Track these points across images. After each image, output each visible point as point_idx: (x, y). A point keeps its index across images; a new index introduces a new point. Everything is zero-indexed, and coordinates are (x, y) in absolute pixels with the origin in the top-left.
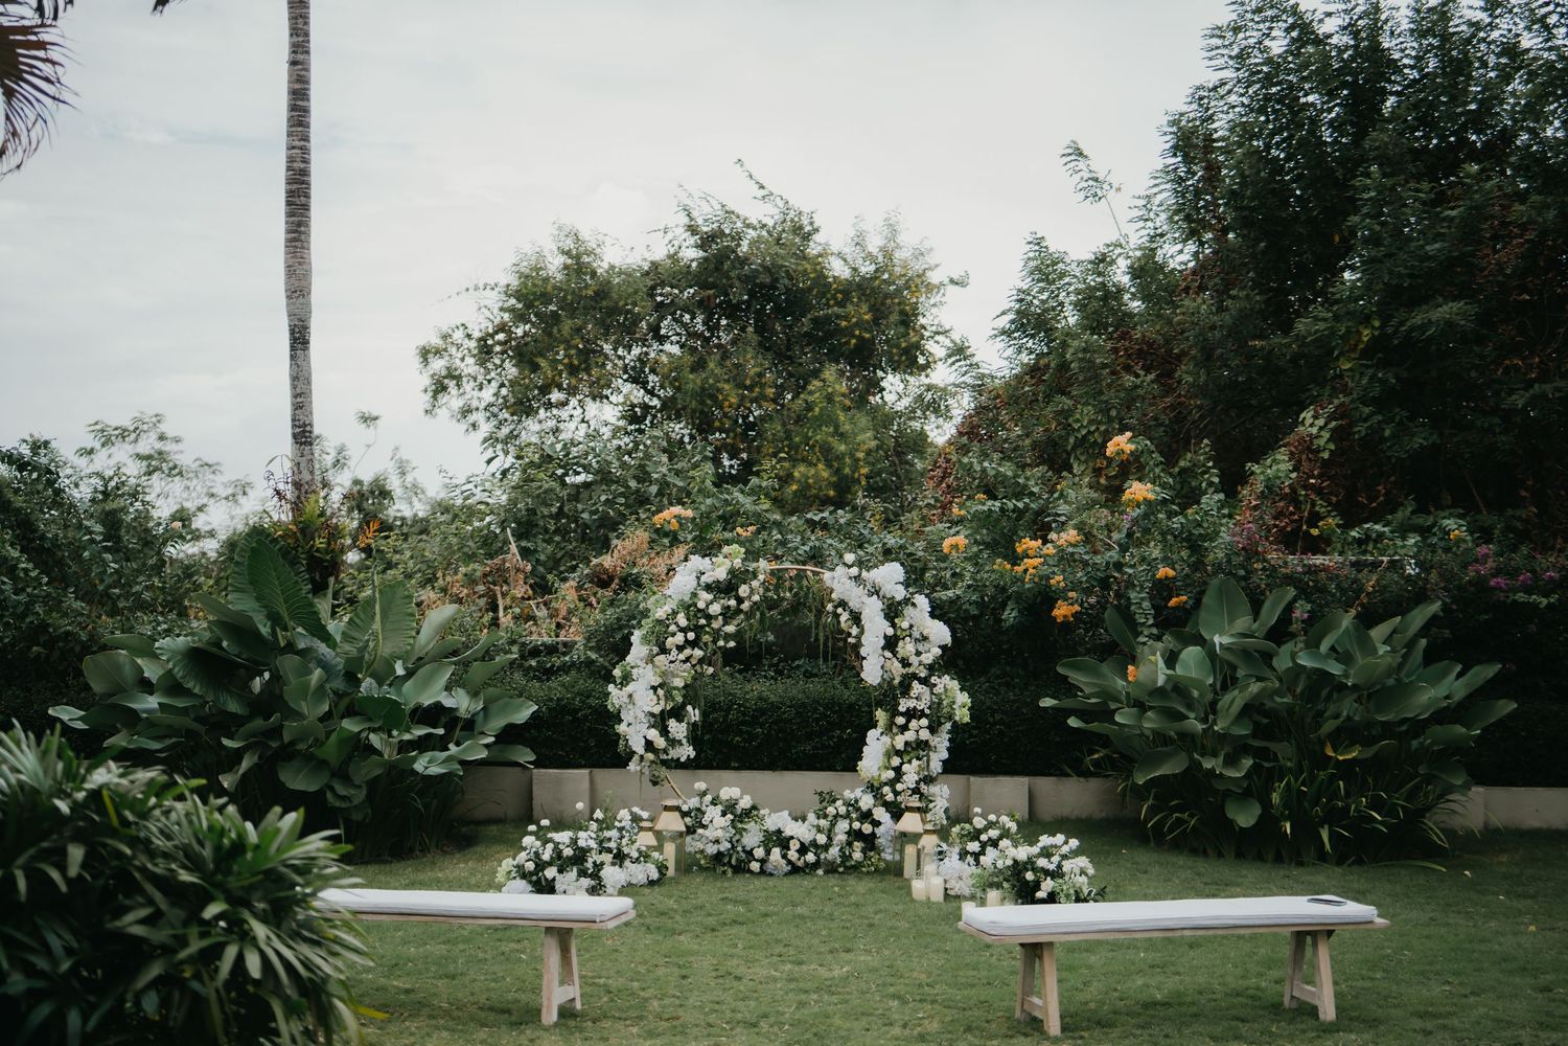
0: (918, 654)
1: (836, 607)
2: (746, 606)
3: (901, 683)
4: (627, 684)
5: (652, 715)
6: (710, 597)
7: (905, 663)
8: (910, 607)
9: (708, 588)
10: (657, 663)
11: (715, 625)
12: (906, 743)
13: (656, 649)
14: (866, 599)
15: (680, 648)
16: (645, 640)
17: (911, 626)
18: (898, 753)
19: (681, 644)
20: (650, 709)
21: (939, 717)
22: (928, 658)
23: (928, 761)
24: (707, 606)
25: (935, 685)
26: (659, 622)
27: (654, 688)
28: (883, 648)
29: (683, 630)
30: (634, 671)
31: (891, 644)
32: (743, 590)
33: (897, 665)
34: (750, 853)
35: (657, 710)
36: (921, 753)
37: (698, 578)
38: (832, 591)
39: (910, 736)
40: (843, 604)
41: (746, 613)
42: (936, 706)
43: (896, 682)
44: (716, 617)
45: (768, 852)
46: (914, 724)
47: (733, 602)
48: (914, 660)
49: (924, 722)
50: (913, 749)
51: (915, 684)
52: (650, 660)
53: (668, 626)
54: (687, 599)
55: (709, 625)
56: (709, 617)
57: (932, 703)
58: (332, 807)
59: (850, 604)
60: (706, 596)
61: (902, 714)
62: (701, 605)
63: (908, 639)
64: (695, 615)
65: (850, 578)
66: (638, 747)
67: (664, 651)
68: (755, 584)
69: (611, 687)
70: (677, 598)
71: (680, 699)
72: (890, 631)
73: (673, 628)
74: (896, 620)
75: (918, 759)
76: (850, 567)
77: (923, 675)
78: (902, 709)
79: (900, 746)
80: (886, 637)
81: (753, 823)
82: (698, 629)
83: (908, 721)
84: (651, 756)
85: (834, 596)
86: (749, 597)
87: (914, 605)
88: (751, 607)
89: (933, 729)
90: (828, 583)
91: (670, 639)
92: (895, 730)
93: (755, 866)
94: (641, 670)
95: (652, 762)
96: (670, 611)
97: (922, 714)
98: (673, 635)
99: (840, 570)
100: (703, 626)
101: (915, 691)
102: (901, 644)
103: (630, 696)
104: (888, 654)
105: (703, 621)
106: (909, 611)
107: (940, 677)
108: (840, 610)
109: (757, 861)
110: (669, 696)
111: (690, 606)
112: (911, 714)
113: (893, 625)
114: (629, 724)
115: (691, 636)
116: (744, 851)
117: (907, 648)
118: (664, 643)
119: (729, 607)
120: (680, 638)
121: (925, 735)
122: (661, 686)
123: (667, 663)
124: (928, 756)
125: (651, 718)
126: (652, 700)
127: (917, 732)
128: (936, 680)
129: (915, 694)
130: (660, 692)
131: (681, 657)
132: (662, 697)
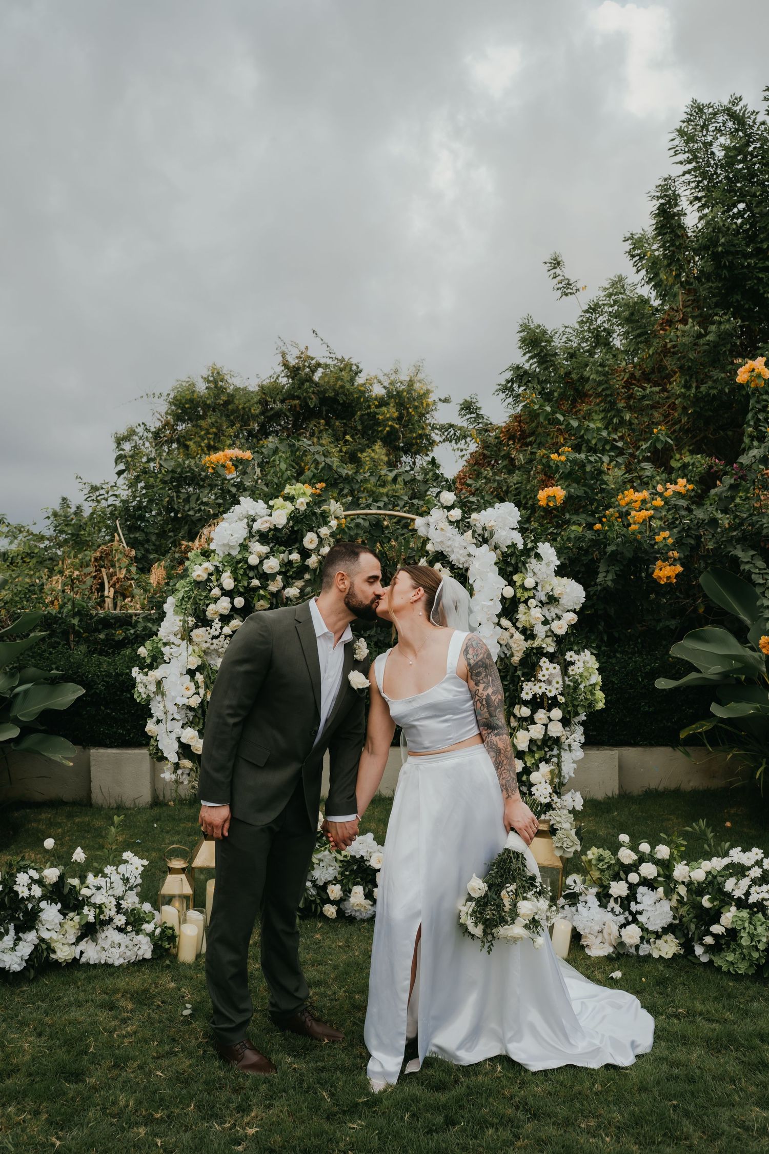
0: (546, 622)
1: (431, 563)
2: (313, 561)
3: (523, 661)
4: (157, 668)
5: (190, 708)
6: (265, 549)
7: (528, 633)
8: (533, 561)
9: (263, 538)
10: (194, 639)
11: (273, 587)
12: (531, 741)
13: (191, 621)
14: (472, 549)
15: (225, 619)
16: (180, 607)
17: (537, 584)
18: (520, 755)
19: (226, 612)
20: (185, 701)
21: (575, 706)
22: (560, 628)
23: (559, 765)
24: (261, 562)
25: (573, 663)
26: (198, 584)
27: (191, 673)
28: (499, 616)
29: (230, 594)
30: (166, 650)
31: (509, 608)
32: (310, 541)
33: (518, 636)
34: (322, 889)
35: (195, 702)
36: (549, 753)
37: (250, 527)
38: (426, 540)
39: (536, 732)
40: (441, 557)
41: (315, 570)
42: (572, 690)
43: (516, 659)
44: (272, 577)
45: (347, 892)
46: (541, 715)
47: (295, 556)
48: (540, 630)
49: (557, 713)
50: (540, 748)
51: (544, 662)
52: (186, 635)
53: (210, 591)
54: (235, 553)
55: (264, 587)
56: (266, 578)
57: (565, 686)
59: (453, 558)
60: (258, 548)
61: (526, 703)
62: (253, 560)
63: (532, 602)
64: (245, 574)
65: (451, 523)
66: (170, 750)
67: (204, 622)
68: (324, 531)
69: (135, 672)
70: (221, 552)
72: (509, 592)
73: (216, 592)
74: (515, 578)
75: (547, 761)
76: (449, 508)
77: (551, 650)
78: (526, 696)
79: (523, 745)
80: (503, 599)
81: (327, 852)
82: (249, 593)
83: (534, 712)
84: (187, 763)
85: (429, 547)
86: (317, 550)
87: (538, 556)
88: (320, 562)
89: (565, 722)
90: (422, 532)
91: (212, 606)
92: (514, 723)
93: (330, 911)
94: (175, 649)
95: (191, 769)
96: (212, 569)
97: (553, 703)
98: (216, 600)
99: (437, 514)
100: (256, 589)
101: (545, 672)
102: (522, 608)
103: (159, 683)
104: (505, 622)
105: (256, 582)
106: (533, 563)
107: (578, 653)
108: (438, 566)
109: (333, 903)
111: (238, 562)
112: (537, 703)
113: (511, 583)
114: (158, 722)
115: (239, 602)
116: (315, 885)
117: (531, 615)
118: (204, 611)
119: (290, 563)
120: (224, 605)
121: (556, 730)
122: (200, 669)
123: (208, 637)
124: (559, 756)
125: (189, 712)
126: (187, 689)
127: (546, 725)
128: (571, 657)
129: (544, 676)
130: (199, 677)
131: (227, 630)
132: (201, 684)
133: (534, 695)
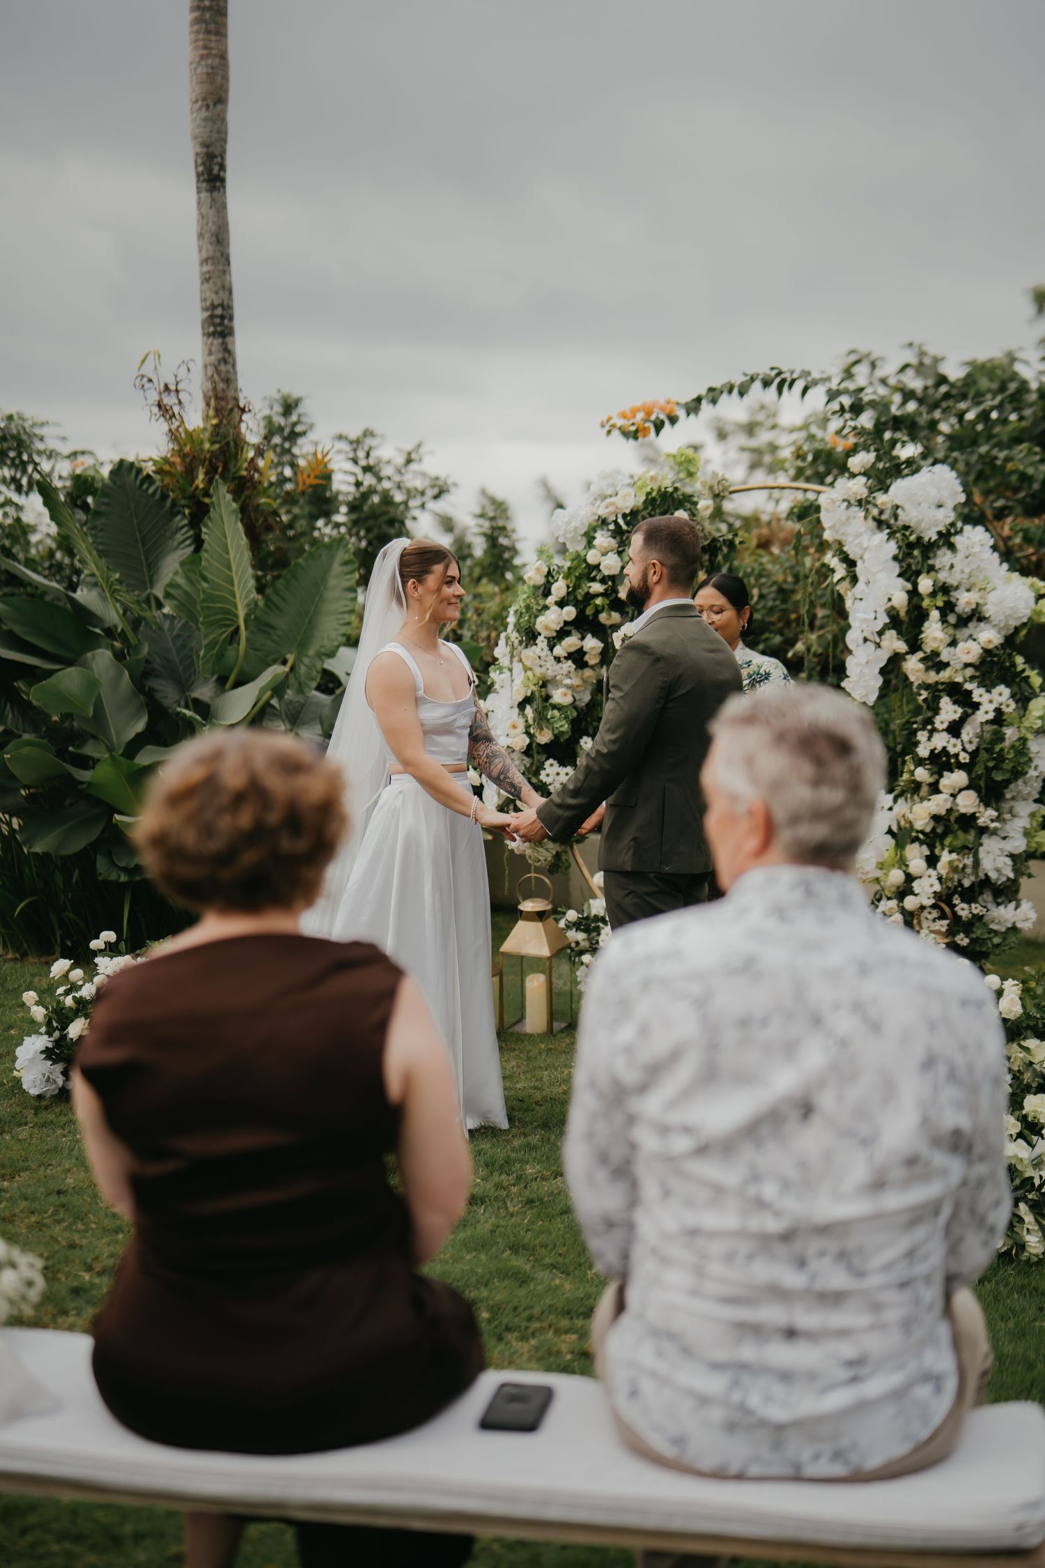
0: (954, 643)
1: (834, 556)
3: (928, 701)
7: (934, 662)
8: (949, 553)
10: (525, 662)
12: (934, 817)
14: (870, 538)
15: (557, 637)
17: (945, 589)
19: (557, 627)
20: (510, 742)
21: (989, 770)
22: (969, 651)
24: (601, 558)
25: (981, 705)
26: (535, 588)
27: (519, 706)
28: (883, 633)
29: (562, 603)
31: (901, 623)
33: (917, 665)
35: (525, 742)
39: (938, 804)
40: (839, 547)
42: (984, 744)
46: (946, 780)
48: (949, 656)
49: (961, 778)
50: (946, 829)
51: (946, 703)
53: (546, 597)
54: (577, 545)
57: (982, 741)
58: (106, 883)
59: (849, 550)
60: (602, 541)
61: (924, 762)
62: (594, 557)
63: (935, 614)
64: (585, 575)
65: (854, 499)
67: (534, 639)
71: (564, 726)
72: (906, 600)
73: (551, 599)
76: (854, 477)
77: (961, 684)
78: (923, 751)
79: (922, 823)
80: (890, 610)
82: (585, 601)
83: (937, 775)
85: (830, 535)
87: (952, 547)
89: (984, 793)
91: (541, 619)
94: (506, 675)
96: (546, 569)
97: (959, 763)
98: (549, 611)
99: (843, 484)
100: (597, 596)
101: (944, 717)
105: (598, 587)
106: (944, 557)
107: (989, 691)
108: (835, 561)
110: (541, 719)
111: (577, 560)
112: (941, 762)
113: (912, 588)
115: (570, 612)
117: (932, 631)
118: (535, 626)
120: (553, 617)
121: (968, 802)
122: (528, 701)
124: (980, 843)
125: (525, 758)
126: (514, 727)
127: (954, 796)
128: (981, 696)
129: (942, 723)
130: (529, 710)
131: (559, 650)
132: (531, 722)
133: (932, 751)
